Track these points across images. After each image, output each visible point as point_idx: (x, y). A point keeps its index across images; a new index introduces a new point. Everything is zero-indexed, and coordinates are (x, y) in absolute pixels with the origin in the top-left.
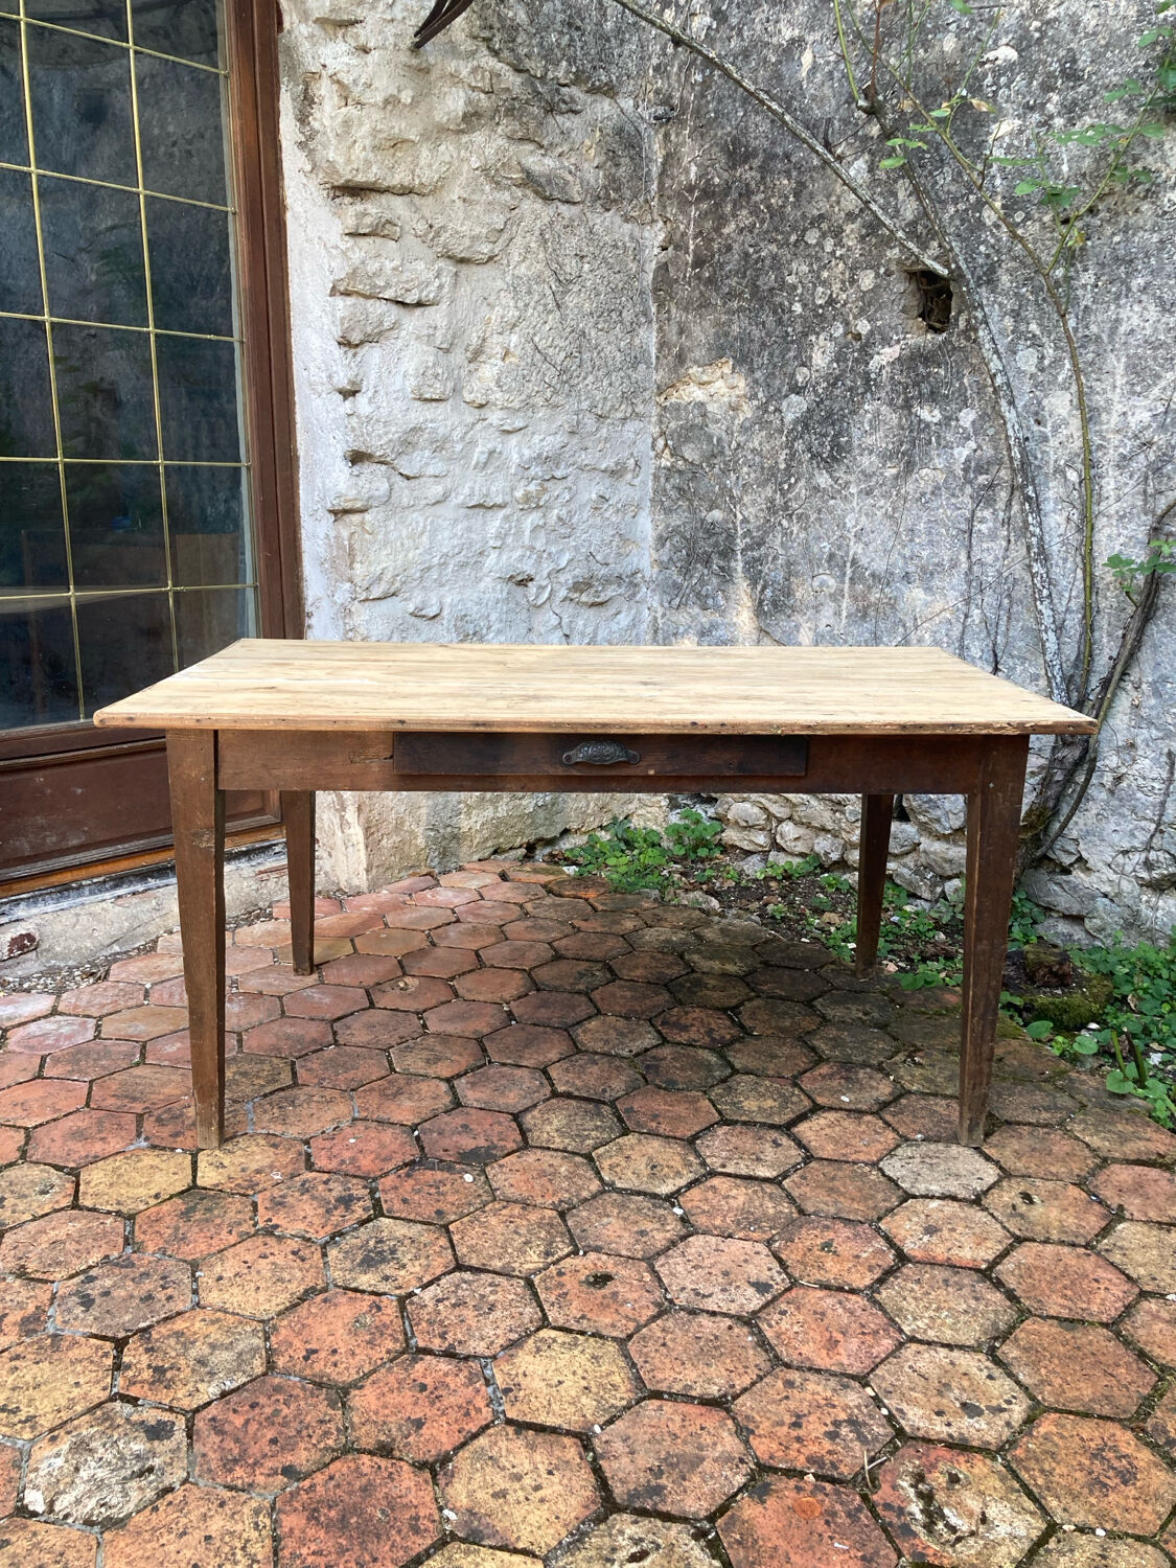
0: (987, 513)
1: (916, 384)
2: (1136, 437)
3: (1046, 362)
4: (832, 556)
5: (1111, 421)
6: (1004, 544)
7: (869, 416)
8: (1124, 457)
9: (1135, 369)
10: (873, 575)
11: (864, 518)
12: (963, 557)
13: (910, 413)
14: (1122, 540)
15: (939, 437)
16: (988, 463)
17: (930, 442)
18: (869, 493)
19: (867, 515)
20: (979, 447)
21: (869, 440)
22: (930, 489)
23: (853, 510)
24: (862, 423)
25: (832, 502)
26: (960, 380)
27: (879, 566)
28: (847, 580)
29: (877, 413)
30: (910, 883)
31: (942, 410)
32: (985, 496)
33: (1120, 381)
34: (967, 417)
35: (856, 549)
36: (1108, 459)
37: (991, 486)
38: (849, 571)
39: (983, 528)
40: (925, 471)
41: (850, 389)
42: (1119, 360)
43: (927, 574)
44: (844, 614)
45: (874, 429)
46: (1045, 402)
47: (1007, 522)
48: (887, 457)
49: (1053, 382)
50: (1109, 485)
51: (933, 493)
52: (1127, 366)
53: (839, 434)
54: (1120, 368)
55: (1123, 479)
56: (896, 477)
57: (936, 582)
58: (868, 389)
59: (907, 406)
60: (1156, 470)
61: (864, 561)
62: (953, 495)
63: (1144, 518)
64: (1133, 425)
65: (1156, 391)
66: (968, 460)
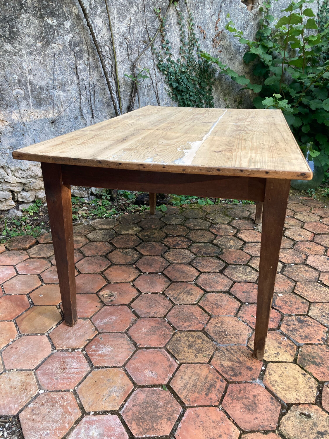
0: (81, 62)
1: (44, 8)
2: (123, 36)
3: (92, 6)
4: (19, 81)
5: (115, 30)
6: (89, 72)
7: (25, 20)
8: (121, 43)
9: (119, 12)
10: (40, 87)
11: (31, 64)
12: (75, 78)
13: (43, 20)
14: (124, 69)
15: (57, 31)
16: (78, 43)
17: (54, 33)
18: (31, 53)
19: (32, 63)
20: (74, 36)
21: (27, 31)
22: (57, 52)
23: (25, 60)
24: (22, 23)
25: (14, 57)
26: (62, 8)
27: (43, 84)
28: (29, 90)
29: (29, 19)
30: (80, 194)
31: (57, 20)
32: (79, 55)
33: (116, 16)
34: (68, 24)
35: (30, 77)
36: (116, 43)
37: (80, 51)
38: (29, 87)
39: (80, 67)
40: (54, 45)
41: (13, 7)
42: (114, 9)
43: (62, 86)
44: (31, 104)
45: (29, 26)
46: (94, 21)
47: (89, 65)
48: (36, 38)
49: (96, 14)
50: (118, 51)
51: (59, 54)
52: (117, 12)
53: (12, 27)
54: (115, 12)
55: (121, 50)
56: (42, 47)
57: (67, 88)
58: (22, 8)
59: (42, 17)
60: (129, 47)
61: (35, 82)
62: (67, 55)
63: (128, 62)
64: (121, 32)
65: (126, 21)
66: (70, 41)
